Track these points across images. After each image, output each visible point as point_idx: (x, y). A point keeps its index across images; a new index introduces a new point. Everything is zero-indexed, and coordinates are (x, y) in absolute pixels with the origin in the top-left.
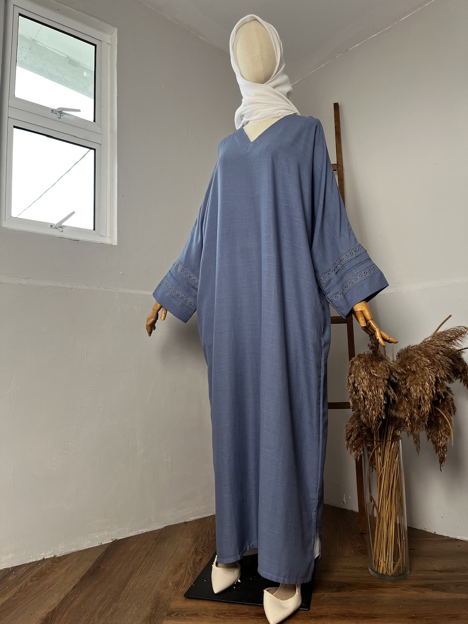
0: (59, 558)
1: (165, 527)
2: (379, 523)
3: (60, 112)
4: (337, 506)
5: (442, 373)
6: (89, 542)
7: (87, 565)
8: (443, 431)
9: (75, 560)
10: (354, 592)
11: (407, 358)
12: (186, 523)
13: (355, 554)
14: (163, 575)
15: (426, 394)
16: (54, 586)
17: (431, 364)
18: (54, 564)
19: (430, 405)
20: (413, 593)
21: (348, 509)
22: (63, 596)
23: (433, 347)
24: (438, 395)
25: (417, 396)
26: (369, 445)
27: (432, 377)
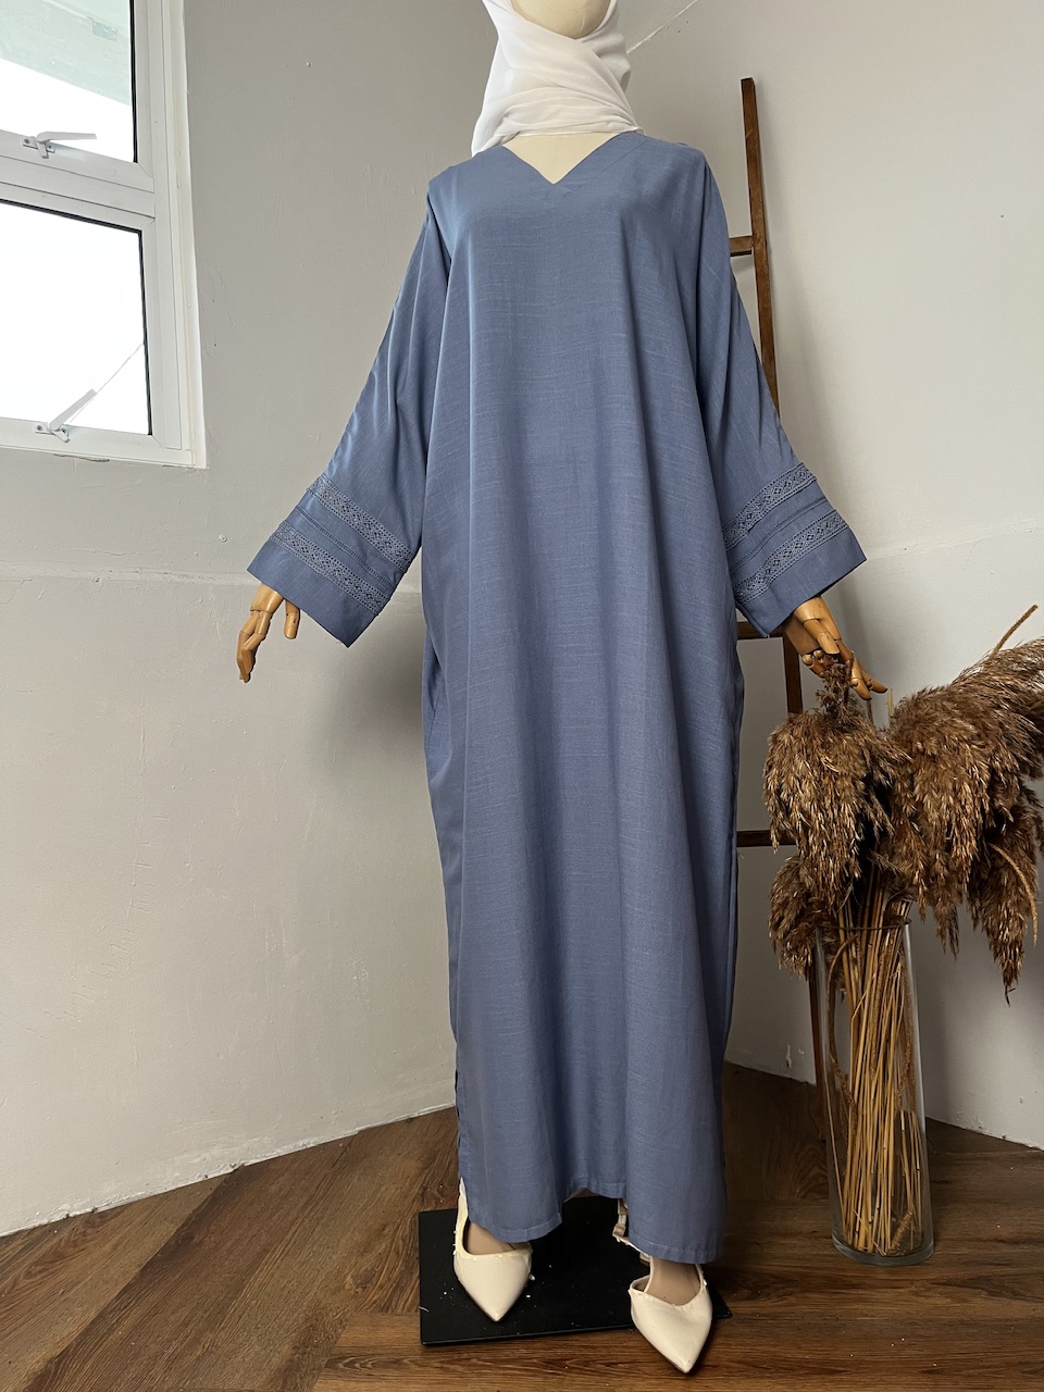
0: (103, 1215)
1: (360, 1132)
2: (856, 1128)
3: (44, 143)
4: (773, 1073)
5: (1005, 759)
6: (177, 1174)
7: (166, 1231)
8: (1013, 904)
9: (139, 1219)
10: (792, 1299)
11: (918, 722)
12: (410, 1120)
13: (804, 1197)
14: (335, 1257)
15: (965, 813)
16: (79, 1286)
17: (979, 735)
18: (89, 1231)
19: (974, 842)
20: (939, 1300)
21: (797, 1078)
22: (93, 1314)
23: (986, 691)
24: (997, 815)
25: (940, 819)
26: (828, 940)
27: (979, 769)
